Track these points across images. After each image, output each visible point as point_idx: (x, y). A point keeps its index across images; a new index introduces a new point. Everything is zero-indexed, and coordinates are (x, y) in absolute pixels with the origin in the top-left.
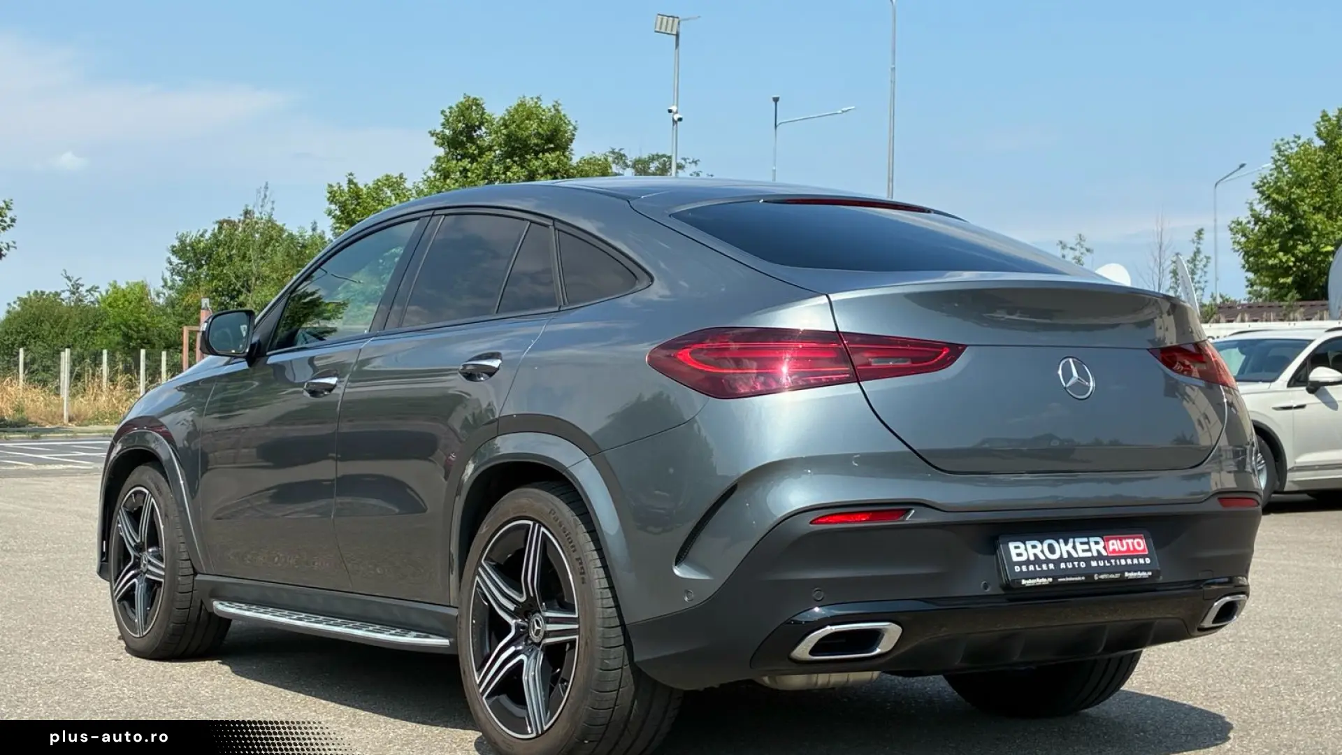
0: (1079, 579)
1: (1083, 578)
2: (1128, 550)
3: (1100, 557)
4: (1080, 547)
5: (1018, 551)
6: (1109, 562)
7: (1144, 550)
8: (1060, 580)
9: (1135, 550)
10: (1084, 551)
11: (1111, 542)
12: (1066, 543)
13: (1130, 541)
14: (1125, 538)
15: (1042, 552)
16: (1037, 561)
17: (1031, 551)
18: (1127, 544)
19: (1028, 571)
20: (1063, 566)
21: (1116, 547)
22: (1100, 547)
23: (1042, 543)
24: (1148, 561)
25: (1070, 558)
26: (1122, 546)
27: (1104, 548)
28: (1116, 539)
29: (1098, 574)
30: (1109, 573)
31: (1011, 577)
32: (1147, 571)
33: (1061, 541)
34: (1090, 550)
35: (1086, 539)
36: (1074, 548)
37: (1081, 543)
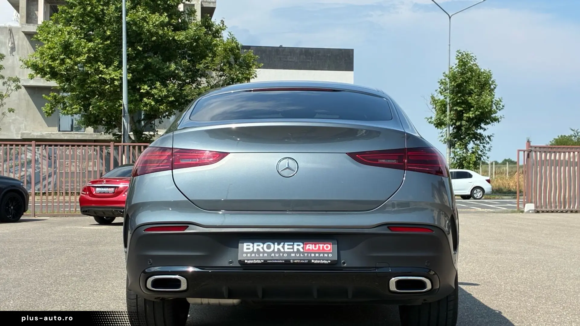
0: (281, 261)
1: (284, 261)
2: (319, 249)
3: (299, 252)
5: (248, 247)
6: (304, 255)
7: (330, 250)
8: (268, 261)
9: (323, 250)
10: (288, 249)
11: (308, 246)
12: (279, 244)
13: (321, 246)
14: (318, 244)
15: (263, 248)
16: (258, 252)
17: (256, 247)
18: (319, 247)
19: (251, 257)
20: (273, 255)
21: (311, 248)
22: (300, 248)
23: (264, 244)
24: (330, 255)
25: (280, 252)
26: (315, 247)
27: (303, 248)
28: (312, 244)
29: (294, 260)
30: (301, 260)
31: (239, 259)
32: (327, 260)
33: (276, 244)
34: (293, 248)
35: (292, 243)
36: (283, 247)
37: (288, 245)
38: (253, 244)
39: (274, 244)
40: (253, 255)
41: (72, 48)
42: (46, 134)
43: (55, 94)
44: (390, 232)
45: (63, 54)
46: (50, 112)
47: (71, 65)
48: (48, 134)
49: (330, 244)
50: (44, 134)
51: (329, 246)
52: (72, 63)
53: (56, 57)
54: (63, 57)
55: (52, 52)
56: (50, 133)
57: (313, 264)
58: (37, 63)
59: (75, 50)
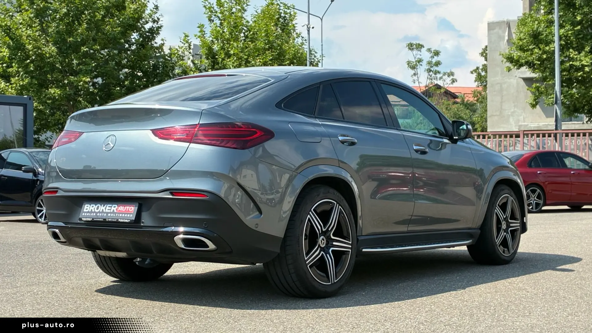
0: (101, 220)
2: (126, 211)
3: (113, 212)
4: (108, 208)
5: (87, 208)
6: (115, 215)
7: (132, 211)
8: (95, 219)
9: (128, 211)
10: (108, 210)
11: (120, 207)
13: (128, 207)
14: (126, 206)
15: (94, 209)
16: (91, 212)
17: (91, 208)
18: (126, 208)
19: (87, 216)
20: (98, 214)
21: (121, 209)
22: (115, 209)
24: (131, 215)
25: (103, 212)
26: (124, 209)
27: (116, 209)
28: (123, 206)
29: (108, 219)
30: (112, 219)
31: (80, 217)
32: (128, 220)
33: (103, 205)
34: (110, 210)
35: (111, 205)
36: (105, 208)
37: (109, 207)
38: (90, 205)
39: (101, 206)
40: (88, 214)
41: (542, 37)
42: (543, 125)
43: (538, 84)
44: (171, 197)
45: (533, 44)
46: (534, 103)
47: (540, 54)
48: (545, 125)
49: (133, 206)
50: (541, 125)
51: (132, 207)
52: (540, 53)
53: (526, 47)
54: (533, 47)
55: (521, 43)
56: (547, 123)
57: (120, 222)
58: (512, 55)
59: (544, 39)
